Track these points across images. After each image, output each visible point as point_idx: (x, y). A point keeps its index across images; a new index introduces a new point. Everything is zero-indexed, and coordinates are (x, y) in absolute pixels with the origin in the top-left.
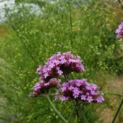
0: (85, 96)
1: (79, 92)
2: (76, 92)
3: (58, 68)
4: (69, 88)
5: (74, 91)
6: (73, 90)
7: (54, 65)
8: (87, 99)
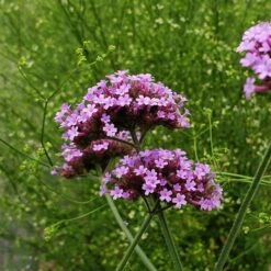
0: (170, 193)
1: (158, 182)
2: (151, 181)
3: (106, 119)
4: (136, 171)
5: (146, 179)
6: (145, 175)
7: (96, 110)
8: (174, 200)
